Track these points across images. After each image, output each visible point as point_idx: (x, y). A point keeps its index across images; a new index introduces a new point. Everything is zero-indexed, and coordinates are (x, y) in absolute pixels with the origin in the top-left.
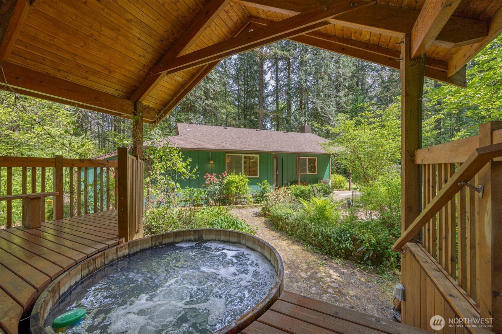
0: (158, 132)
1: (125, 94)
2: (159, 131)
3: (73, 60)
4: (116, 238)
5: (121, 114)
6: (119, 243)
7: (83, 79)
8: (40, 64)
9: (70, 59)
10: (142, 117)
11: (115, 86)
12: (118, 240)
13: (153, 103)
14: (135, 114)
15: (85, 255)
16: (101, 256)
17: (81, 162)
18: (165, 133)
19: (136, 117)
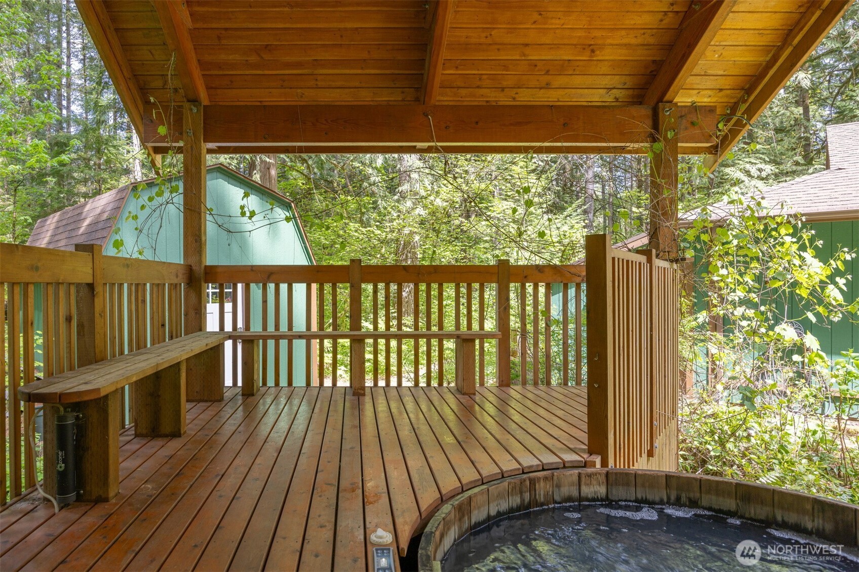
0: (760, 170)
1: (630, 92)
2: (762, 166)
3: (523, 58)
4: (583, 450)
5: (623, 148)
6: (585, 465)
7: (542, 91)
8: (477, 90)
9: (518, 58)
10: (676, 140)
11: (606, 81)
12: (585, 456)
13: (709, 92)
14: (654, 140)
15: (519, 467)
16: (546, 478)
17: (539, 271)
18: (788, 166)
19: (659, 146)
